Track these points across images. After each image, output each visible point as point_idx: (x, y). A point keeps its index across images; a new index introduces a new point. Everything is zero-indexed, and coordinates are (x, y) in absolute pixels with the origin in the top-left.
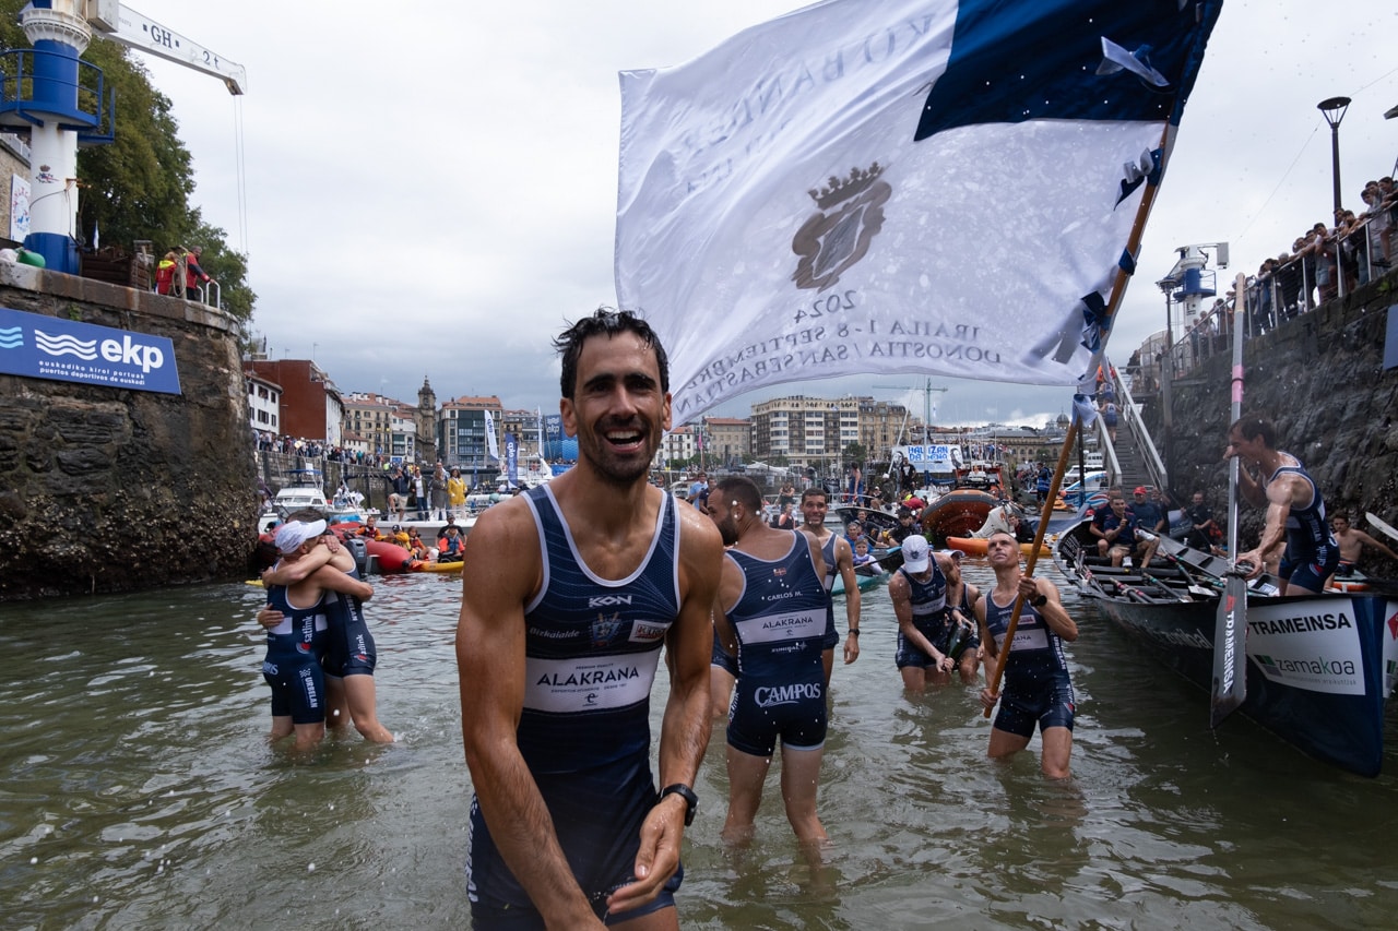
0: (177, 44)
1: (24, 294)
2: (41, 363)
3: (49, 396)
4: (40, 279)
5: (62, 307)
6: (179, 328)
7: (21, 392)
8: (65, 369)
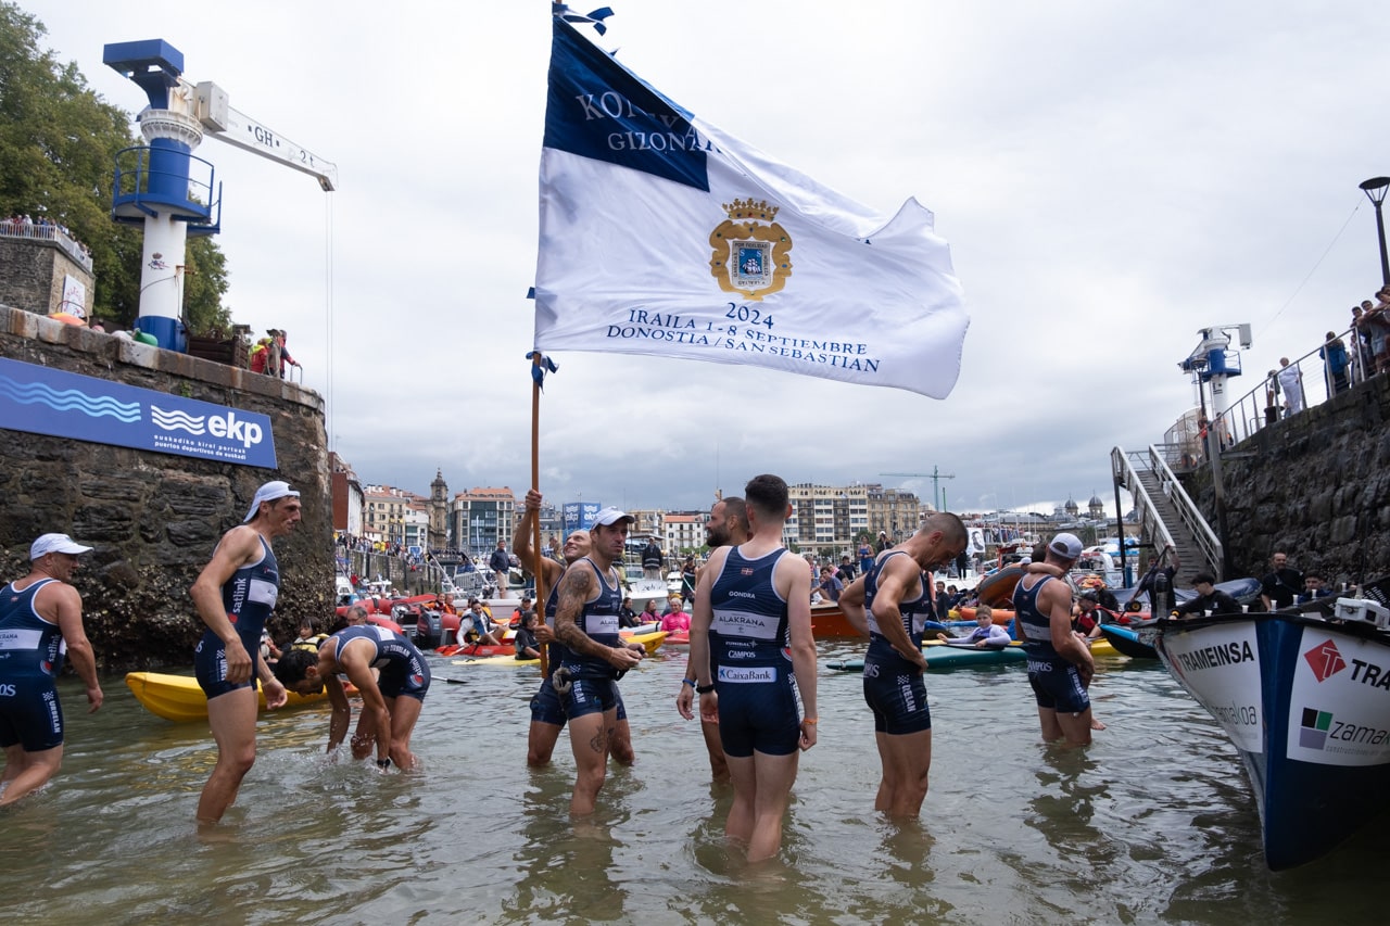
0: (278, 143)
1: (142, 372)
2: (156, 437)
3: (161, 469)
4: (157, 358)
5: (175, 384)
6: (276, 405)
7: (137, 464)
8: (177, 444)
